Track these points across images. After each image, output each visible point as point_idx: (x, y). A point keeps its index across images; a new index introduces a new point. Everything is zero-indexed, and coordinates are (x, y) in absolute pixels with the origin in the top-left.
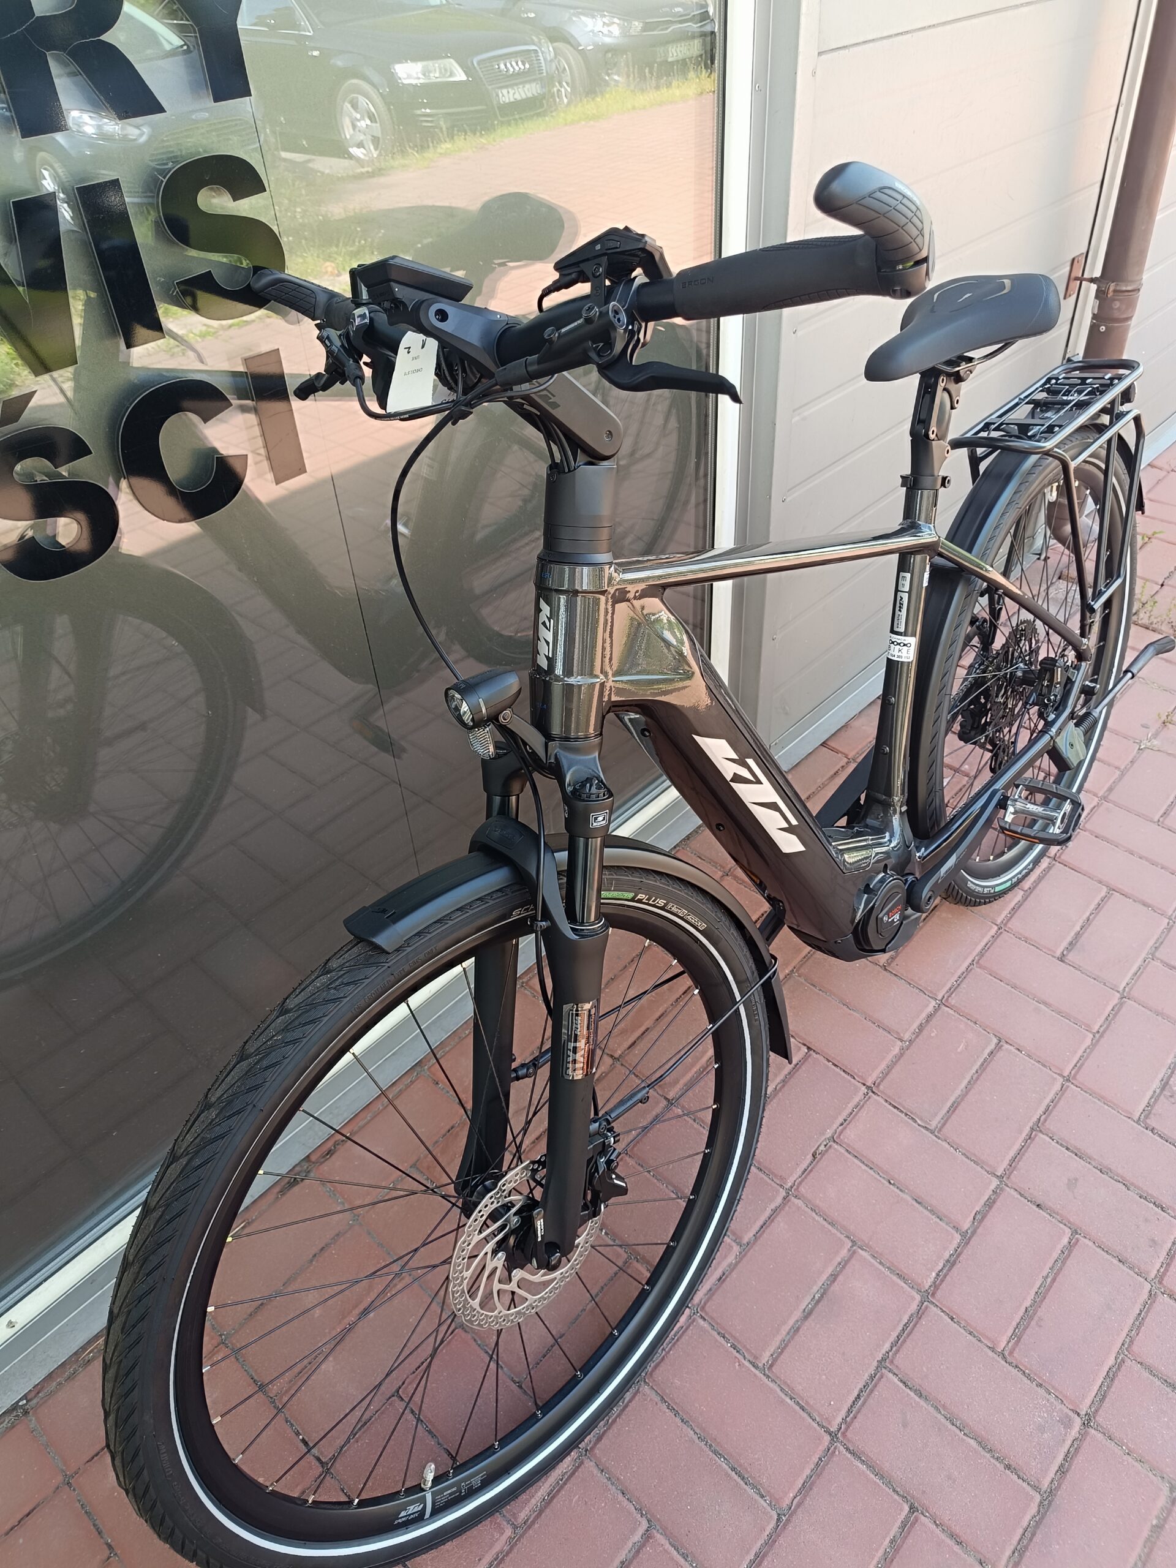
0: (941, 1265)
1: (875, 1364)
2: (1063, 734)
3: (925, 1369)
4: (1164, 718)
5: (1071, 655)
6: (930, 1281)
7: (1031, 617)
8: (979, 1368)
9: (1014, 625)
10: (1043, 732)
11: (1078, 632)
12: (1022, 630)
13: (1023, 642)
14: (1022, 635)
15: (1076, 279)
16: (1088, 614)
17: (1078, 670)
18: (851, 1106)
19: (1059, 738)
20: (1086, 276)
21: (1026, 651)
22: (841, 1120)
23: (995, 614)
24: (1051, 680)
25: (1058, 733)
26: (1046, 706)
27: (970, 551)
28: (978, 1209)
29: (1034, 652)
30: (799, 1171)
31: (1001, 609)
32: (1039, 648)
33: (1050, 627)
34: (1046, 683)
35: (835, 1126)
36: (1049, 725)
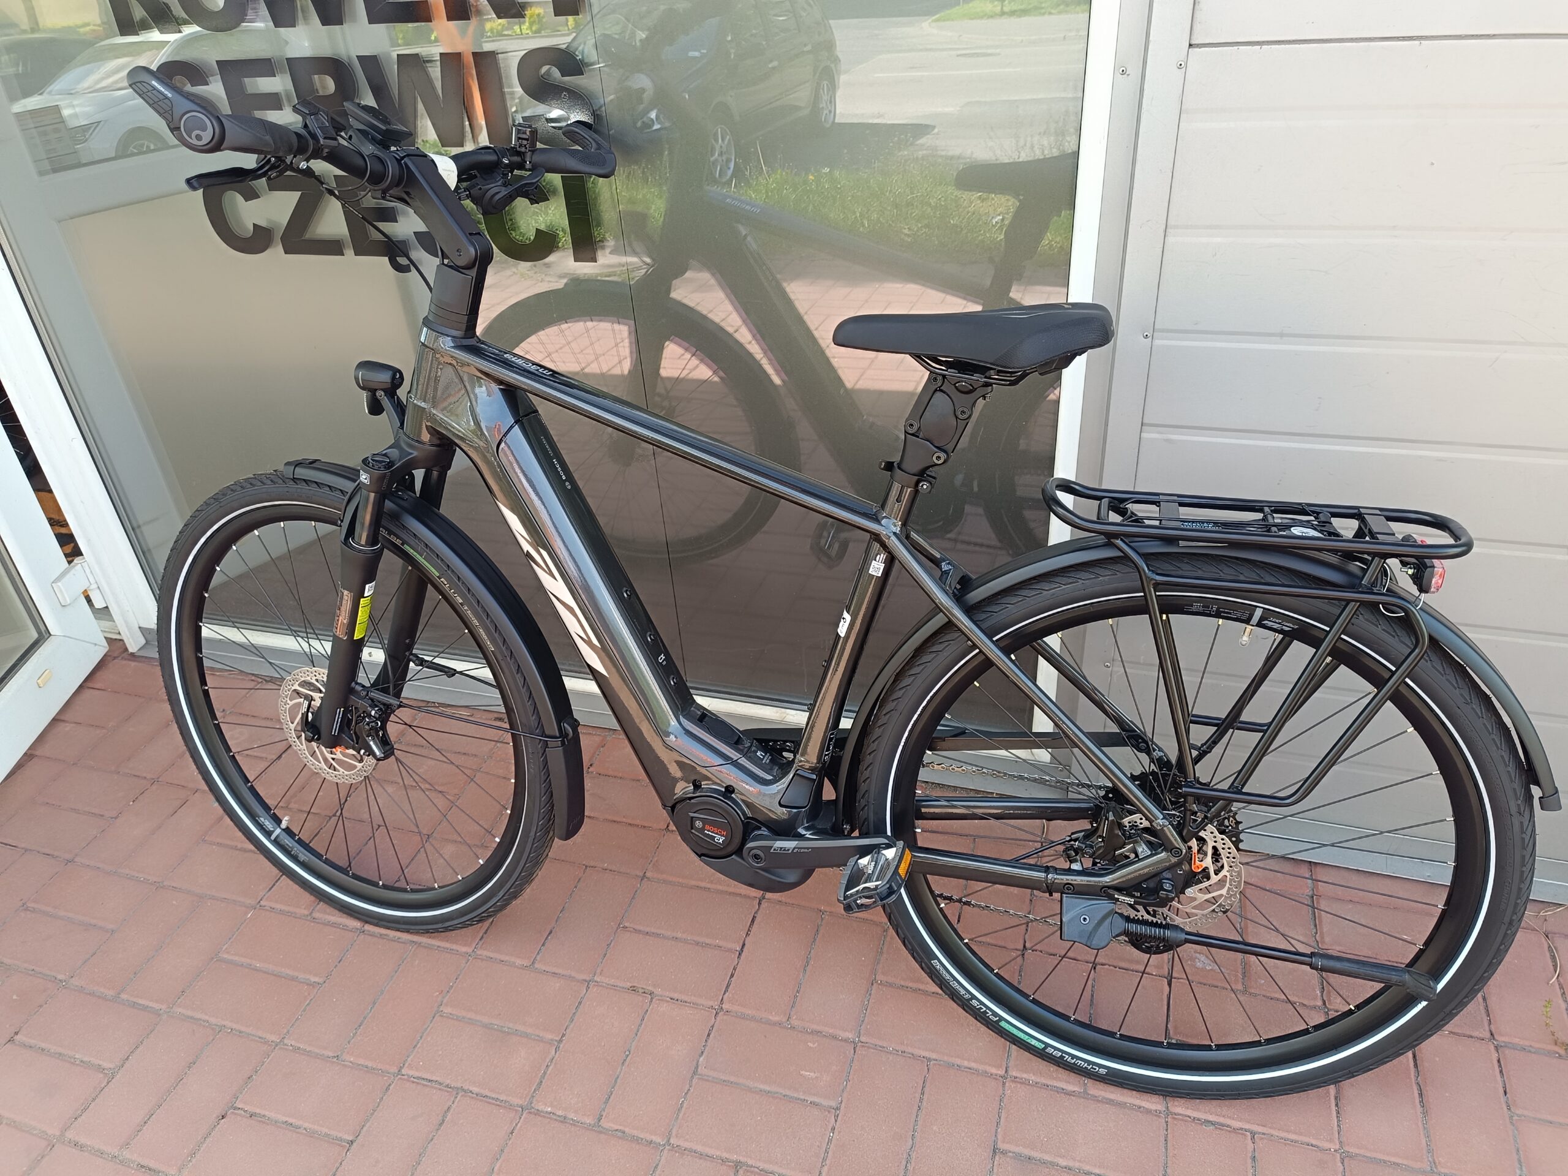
0: (560, 1113)
1: (459, 1085)
3: (461, 1121)
6: (541, 1107)
8: (471, 1164)
18: (693, 999)
22: (676, 996)
28: (627, 1130)
30: (612, 982)
35: (667, 994)
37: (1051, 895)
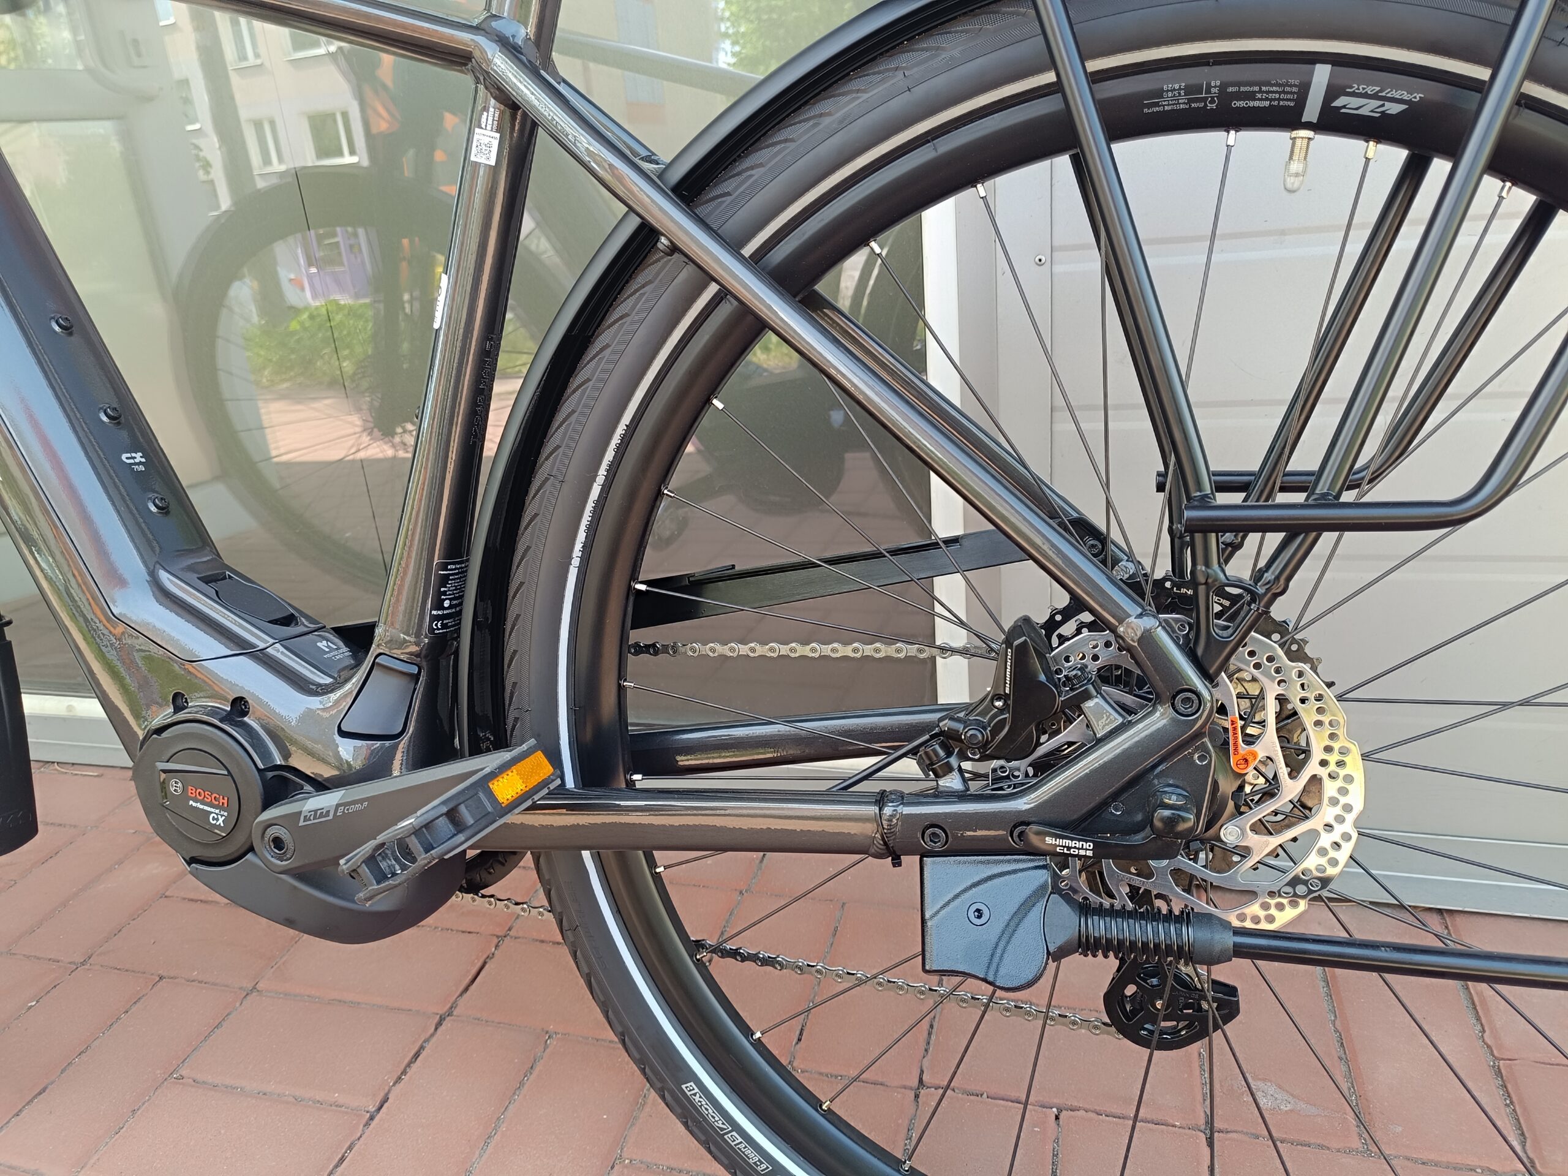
37: (897, 862)
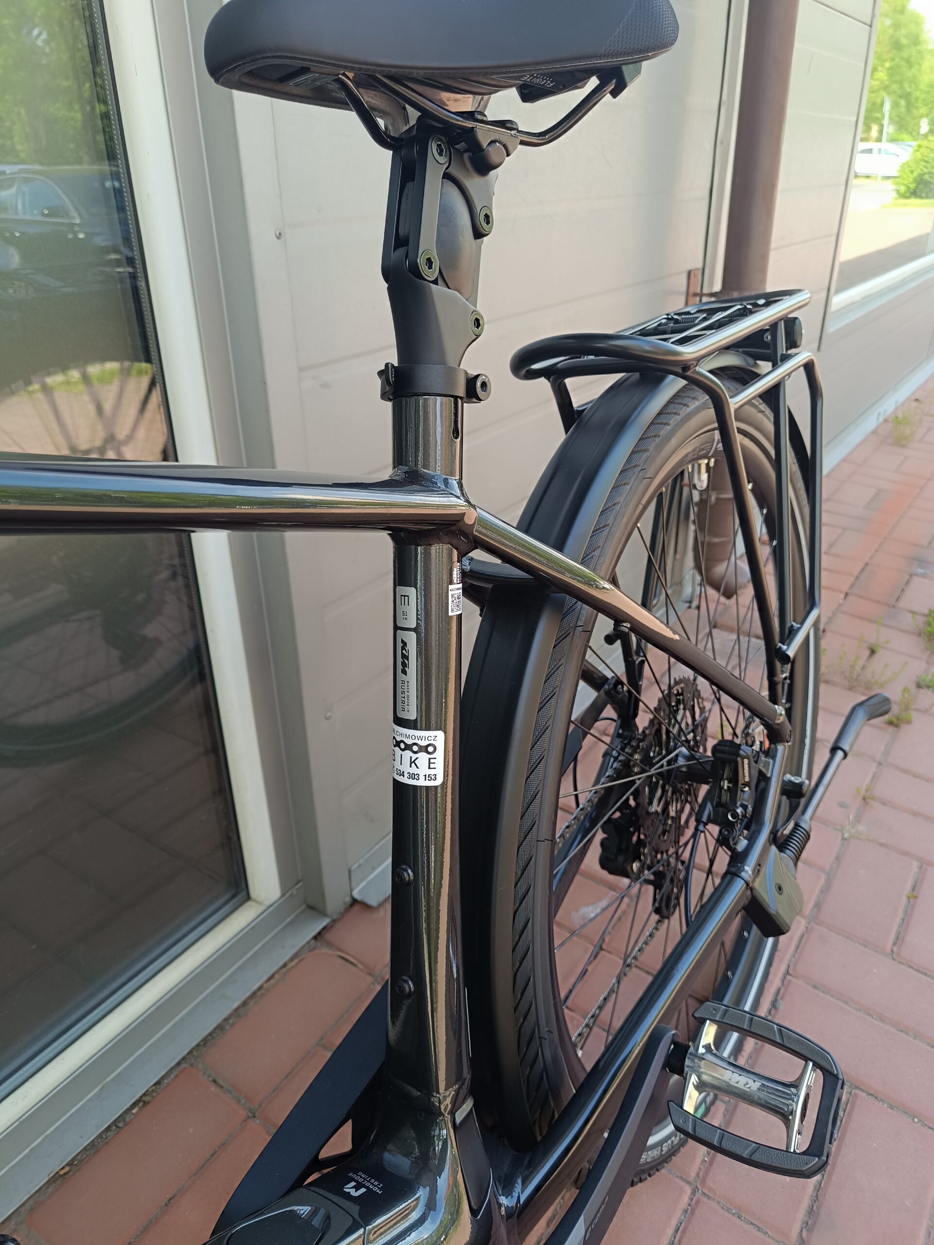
2: (766, 870)
4: (863, 792)
5: (759, 731)
7: (689, 673)
9: (665, 687)
10: (732, 873)
11: (765, 693)
12: (678, 694)
13: (681, 712)
14: (678, 702)
15: (695, 295)
16: (778, 664)
17: (774, 757)
19: (758, 880)
20: (705, 291)
21: (687, 724)
23: (634, 671)
24: (734, 779)
25: (757, 871)
26: (731, 825)
27: (560, 548)
29: (700, 727)
31: (642, 662)
32: (706, 720)
33: (720, 688)
34: (726, 785)
36: (737, 859)
